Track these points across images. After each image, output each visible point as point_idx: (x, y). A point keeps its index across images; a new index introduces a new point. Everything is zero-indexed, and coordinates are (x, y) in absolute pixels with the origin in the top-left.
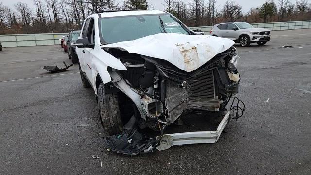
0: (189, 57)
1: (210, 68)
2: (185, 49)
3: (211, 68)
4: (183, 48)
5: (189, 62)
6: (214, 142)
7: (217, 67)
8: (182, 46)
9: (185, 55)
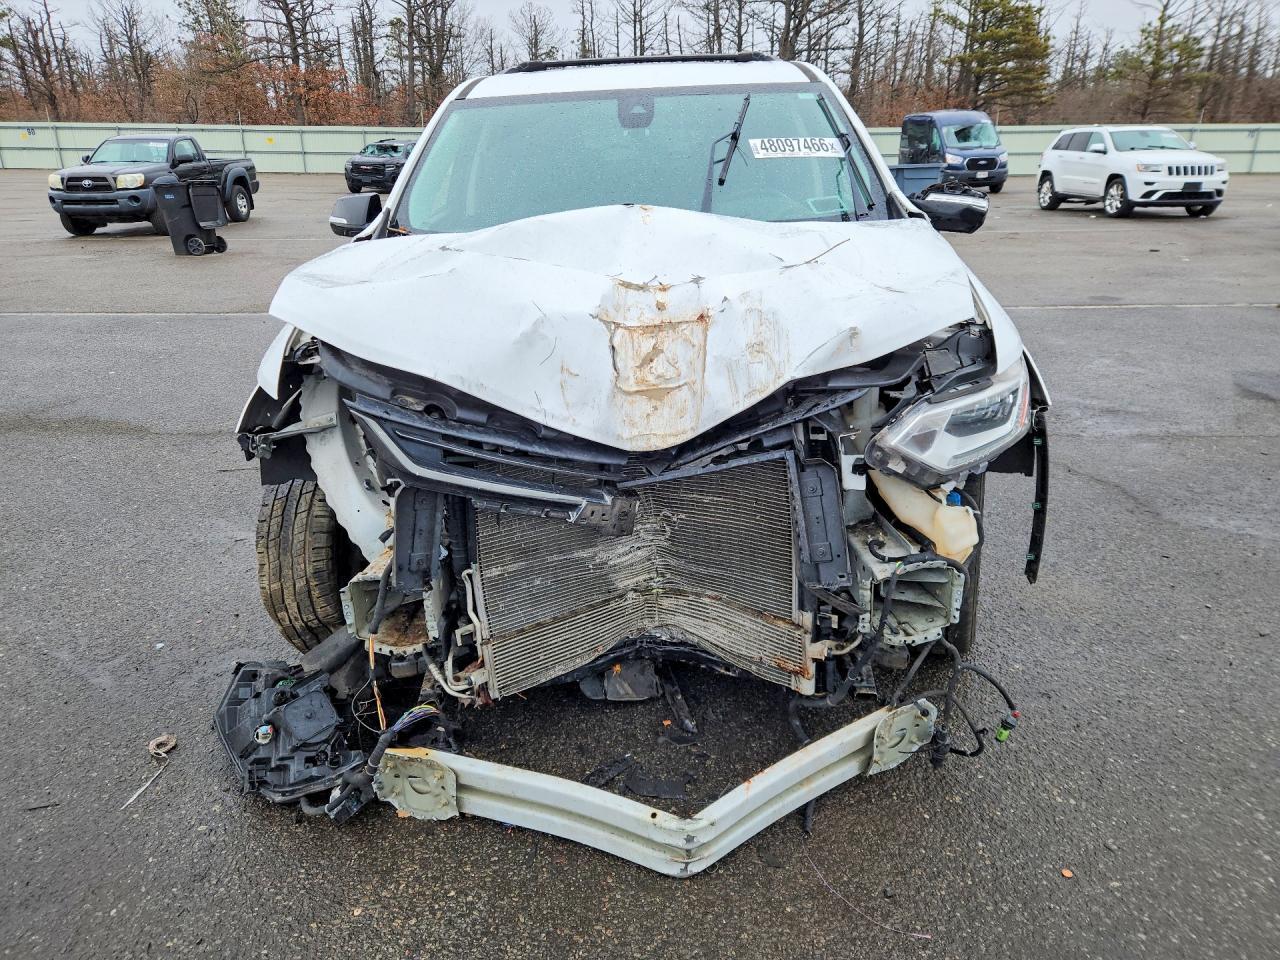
0: (673, 364)
1: (756, 446)
2: (666, 317)
3: (762, 449)
4: (661, 307)
5: (668, 391)
6: (674, 870)
7: (789, 455)
8: (661, 297)
9: (656, 351)
